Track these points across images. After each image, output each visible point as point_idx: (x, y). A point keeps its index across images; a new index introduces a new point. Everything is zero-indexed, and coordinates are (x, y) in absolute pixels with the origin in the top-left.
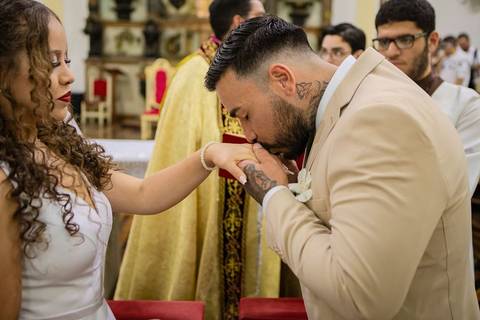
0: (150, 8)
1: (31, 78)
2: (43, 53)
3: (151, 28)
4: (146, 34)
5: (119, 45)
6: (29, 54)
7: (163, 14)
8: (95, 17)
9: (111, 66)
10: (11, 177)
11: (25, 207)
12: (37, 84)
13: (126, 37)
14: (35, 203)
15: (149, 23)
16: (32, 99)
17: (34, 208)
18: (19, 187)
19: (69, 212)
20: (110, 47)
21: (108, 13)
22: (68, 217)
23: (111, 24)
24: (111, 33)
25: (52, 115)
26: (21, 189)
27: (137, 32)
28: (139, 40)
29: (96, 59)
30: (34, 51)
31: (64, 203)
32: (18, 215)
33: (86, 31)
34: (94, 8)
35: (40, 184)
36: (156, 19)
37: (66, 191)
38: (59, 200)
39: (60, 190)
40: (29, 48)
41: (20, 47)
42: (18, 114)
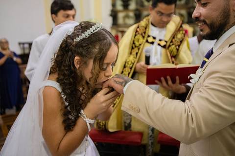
0: (137, 3)
3: (137, 12)
5: (124, 20)
7: (142, 5)
8: (114, 9)
9: (121, 29)
13: (127, 17)
20: (120, 21)
21: (119, 7)
23: (121, 11)
24: (121, 15)
27: (131, 14)
28: (132, 18)
33: (111, 15)
34: (114, 5)
36: (139, 8)
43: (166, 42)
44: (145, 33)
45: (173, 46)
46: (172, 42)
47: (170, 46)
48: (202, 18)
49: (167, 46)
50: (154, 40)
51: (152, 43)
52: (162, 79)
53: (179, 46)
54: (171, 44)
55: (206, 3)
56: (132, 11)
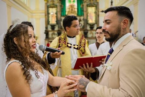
1: (25, 41)
2: (27, 35)
3: (59, 32)
4: (58, 33)
5: (52, 36)
6: (24, 35)
7: (62, 28)
8: (47, 30)
9: (50, 40)
10: (22, 64)
11: (26, 72)
12: (26, 42)
13: (54, 34)
14: (28, 71)
15: (59, 30)
16: (25, 46)
17: (28, 72)
18: (24, 67)
19: (37, 73)
20: (50, 36)
21: (49, 29)
22: (36, 74)
23: (50, 31)
24: (50, 33)
25: (31, 49)
26: (25, 67)
27: (56, 33)
28: (56, 34)
29: (47, 39)
30: (25, 35)
31: (35, 71)
32: (24, 74)
33: (45, 33)
35: (29, 66)
36: (60, 29)
37: (35, 68)
38: (34, 70)
39: (34, 68)
40: (24, 34)
41: (21, 34)
42: (23, 50)
43: (78, 46)
44: (65, 42)
45: (82, 48)
46: (80, 45)
47: (80, 48)
48: (107, 30)
49: (79, 48)
50: (71, 46)
51: (70, 47)
52: (84, 64)
53: (84, 47)
54: (80, 46)
55: (109, 23)
56: (56, 31)
